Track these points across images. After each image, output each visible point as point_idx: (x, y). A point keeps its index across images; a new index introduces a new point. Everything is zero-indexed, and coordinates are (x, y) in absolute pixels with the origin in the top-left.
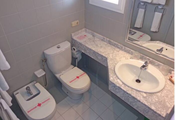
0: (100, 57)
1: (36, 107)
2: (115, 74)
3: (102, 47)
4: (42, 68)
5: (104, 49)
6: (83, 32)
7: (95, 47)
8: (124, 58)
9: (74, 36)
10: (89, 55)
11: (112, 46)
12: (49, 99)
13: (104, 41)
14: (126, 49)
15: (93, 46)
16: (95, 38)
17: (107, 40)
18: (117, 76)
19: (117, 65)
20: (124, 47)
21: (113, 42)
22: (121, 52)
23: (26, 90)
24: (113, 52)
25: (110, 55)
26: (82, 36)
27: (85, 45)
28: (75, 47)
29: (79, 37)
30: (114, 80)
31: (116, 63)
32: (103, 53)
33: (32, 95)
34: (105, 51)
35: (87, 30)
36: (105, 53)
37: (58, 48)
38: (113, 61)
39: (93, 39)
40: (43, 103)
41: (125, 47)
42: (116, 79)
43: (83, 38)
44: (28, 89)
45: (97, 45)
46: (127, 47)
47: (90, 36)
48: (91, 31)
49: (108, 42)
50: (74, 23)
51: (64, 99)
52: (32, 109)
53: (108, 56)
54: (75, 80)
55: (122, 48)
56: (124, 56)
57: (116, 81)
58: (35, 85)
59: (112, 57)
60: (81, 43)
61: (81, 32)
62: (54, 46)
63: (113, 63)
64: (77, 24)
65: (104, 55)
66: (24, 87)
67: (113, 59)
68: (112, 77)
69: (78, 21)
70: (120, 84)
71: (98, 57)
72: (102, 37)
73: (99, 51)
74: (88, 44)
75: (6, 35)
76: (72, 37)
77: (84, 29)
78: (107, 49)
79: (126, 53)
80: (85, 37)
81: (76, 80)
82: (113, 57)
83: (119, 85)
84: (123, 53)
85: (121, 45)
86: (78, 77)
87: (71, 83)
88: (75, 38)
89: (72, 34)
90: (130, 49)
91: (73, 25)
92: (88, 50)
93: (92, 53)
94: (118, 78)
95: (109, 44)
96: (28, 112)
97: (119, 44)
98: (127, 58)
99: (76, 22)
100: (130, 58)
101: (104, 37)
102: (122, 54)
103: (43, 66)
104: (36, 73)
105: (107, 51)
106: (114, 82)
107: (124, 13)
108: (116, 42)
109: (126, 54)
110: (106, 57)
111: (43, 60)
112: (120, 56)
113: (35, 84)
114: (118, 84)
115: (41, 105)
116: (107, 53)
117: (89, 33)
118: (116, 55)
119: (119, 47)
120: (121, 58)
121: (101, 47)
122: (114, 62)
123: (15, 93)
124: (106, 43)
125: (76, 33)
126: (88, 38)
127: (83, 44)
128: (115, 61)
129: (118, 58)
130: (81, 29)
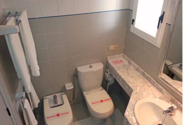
0: (127, 87)
1: (55, 116)
2: (134, 110)
3: (134, 77)
4: (72, 82)
5: (134, 79)
6: (120, 57)
7: (126, 75)
8: (153, 96)
9: (110, 59)
10: (119, 82)
11: (145, 79)
12: (68, 113)
13: (138, 71)
14: (158, 86)
15: (124, 74)
16: (131, 66)
17: (141, 71)
18: (134, 113)
19: (140, 100)
20: (156, 83)
21: (146, 75)
22: (153, 88)
23: (53, 98)
24: (143, 86)
25: (138, 88)
26: (118, 61)
27: (116, 70)
28: (108, 69)
29: (114, 61)
30: (129, 115)
31: (140, 98)
32: (131, 84)
33: (56, 104)
34: (135, 82)
35: (125, 56)
36: (133, 84)
37: (90, 67)
38: (138, 94)
39: (128, 66)
40: (61, 114)
41: (158, 84)
42: (132, 115)
43: (118, 63)
44: (55, 97)
45: (128, 74)
46: (159, 84)
47: (126, 62)
48: (128, 58)
49: (142, 74)
50: (112, 47)
51: (86, 118)
52: (51, 117)
53: (135, 88)
54: (97, 103)
55: (154, 84)
56: (154, 94)
57: (131, 117)
58: (63, 96)
59: (138, 91)
60: (113, 67)
61: (118, 56)
62: (86, 65)
63: (136, 97)
64: (115, 48)
65: (131, 86)
66: (52, 95)
67: (139, 93)
68: (129, 112)
69: (116, 46)
70: (133, 122)
71: (126, 86)
72: (137, 66)
73: (128, 80)
74: (120, 70)
75: (47, 48)
76: (108, 60)
77: (122, 54)
78: (137, 81)
79: (158, 90)
80: (120, 63)
81: (99, 103)
82: (141, 91)
83: (131, 123)
84: (154, 89)
85: (154, 81)
86: (102, 101)
87: (94, 104)
88: (110, 61)
89: (108, 57)
90: (162, 88)
91: (110, 49)
92: (118, 76)
93: (121, 81)
94: (135, 116)
95: (143, 75)
96: (47, 118)
97: (152, 79)
98: (155, 97)
99: (114, 46)
100: (159, 98)
101: (139, 68)
102: (152, 91)
103: (74, 80)
104: (66, 85)
105: (136, 83)
106: (128, 118)
107: (161, 47)
108: (150, 75)
109: (156, 92)
110: (133, 89)
111: (74, 75)
112: (149, 92)
113: (62, 94)
114: (131, 121)
115: (60, 116)
116: (135, 85)
117: (126, 60)
118: (145, 90)
119: (152, 81)
120: (149, 94)
121: (132, 77)
122: (138, 97)
123: (45, 98)
124: (139, 74)
125: (113, 57)
126: (123, 64)
127: (115, 69)
128: (140, 96)
129: (145, 94)
130: (119, 54)
